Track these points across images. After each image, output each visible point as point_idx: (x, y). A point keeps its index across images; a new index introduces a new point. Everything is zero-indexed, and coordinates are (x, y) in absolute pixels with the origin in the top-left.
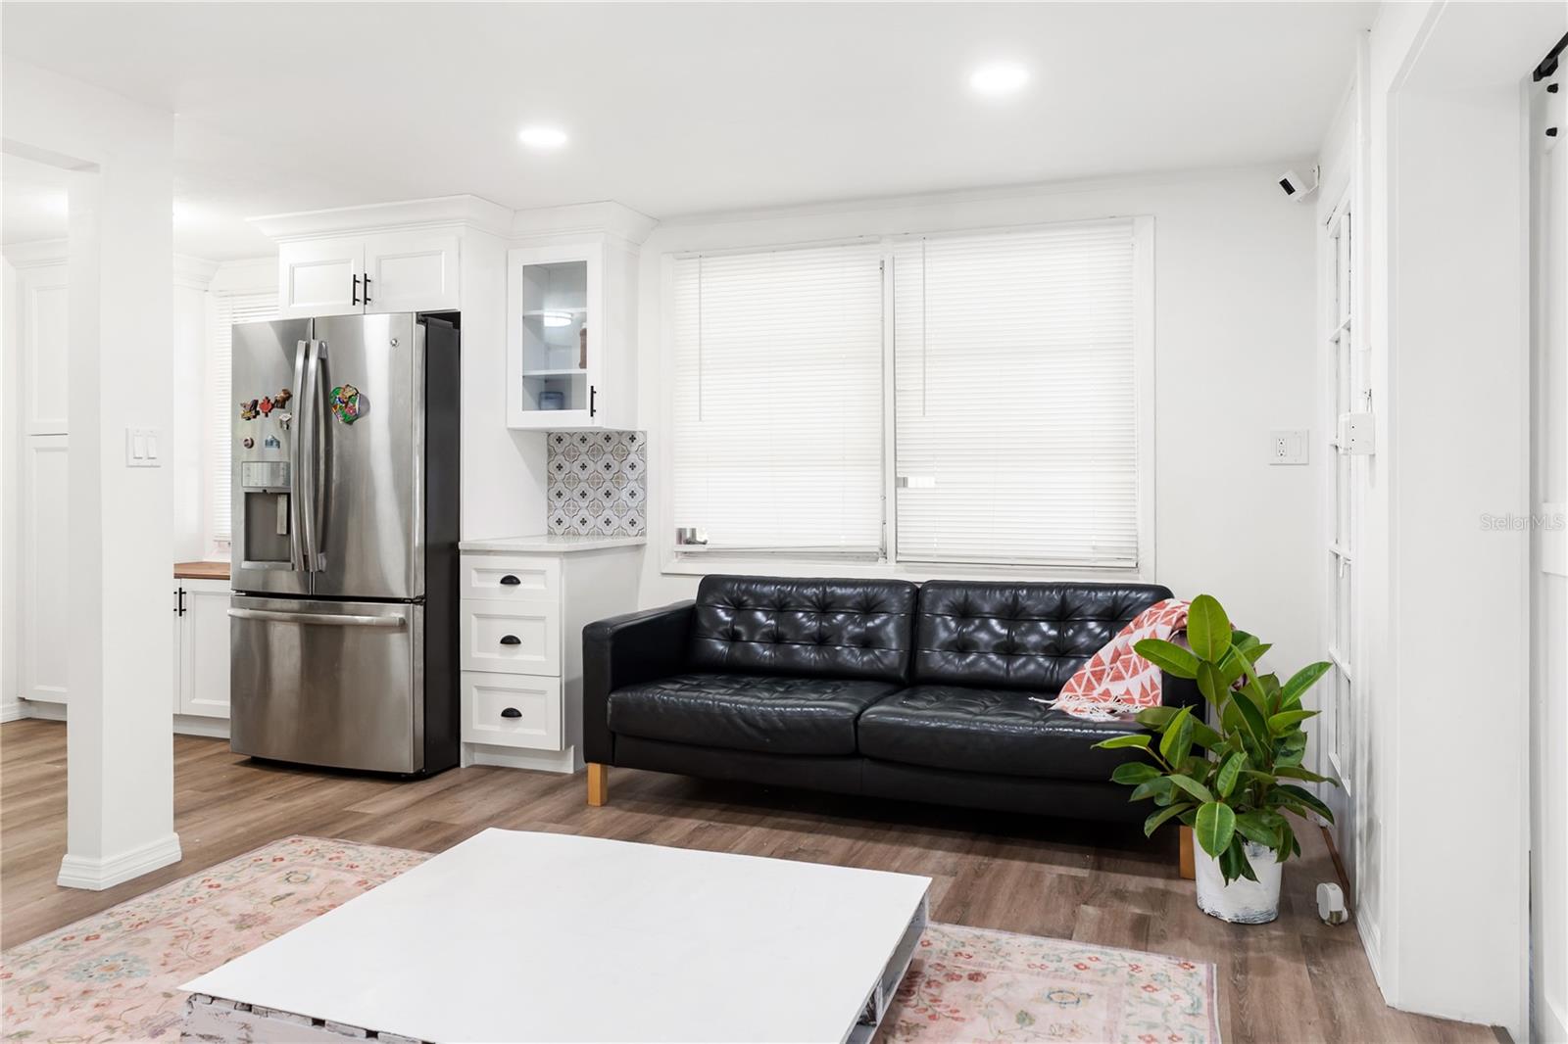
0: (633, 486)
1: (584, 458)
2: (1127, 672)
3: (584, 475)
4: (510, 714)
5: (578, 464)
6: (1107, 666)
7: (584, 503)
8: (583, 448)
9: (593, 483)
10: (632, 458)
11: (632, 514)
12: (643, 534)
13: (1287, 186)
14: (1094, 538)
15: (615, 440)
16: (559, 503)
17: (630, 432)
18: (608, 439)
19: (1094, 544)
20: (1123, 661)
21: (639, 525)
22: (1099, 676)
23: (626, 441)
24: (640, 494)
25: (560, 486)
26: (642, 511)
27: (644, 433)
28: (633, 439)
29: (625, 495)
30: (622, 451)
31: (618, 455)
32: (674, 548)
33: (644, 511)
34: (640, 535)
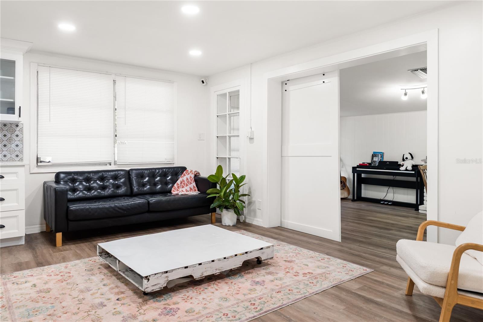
0: (17, 143)
2: (185, 186)
6: (180, 185)
10: (17, 133)
11: (17, 153)
12: (22, 160)
13: (203, 82)
14: (165, 156)
15: (9, 126)
17: (16, 123)
18: (5, 125)
19: (165, 158)
20: (183, 183)
21: (20, 156)
22: (178, 187)
23: (14, 127)
24: (21, 146)
26: (21, 152)
27: (22, 124)
28: (17, 126)
29: (13, 146)
30: (12, 130)
31: (10, 131)
32: (36, 165)
33: (22, 152)
34: (21, 160)
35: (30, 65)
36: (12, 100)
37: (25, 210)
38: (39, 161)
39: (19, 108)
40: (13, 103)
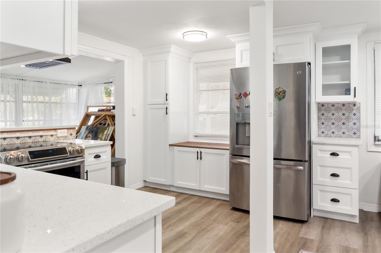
0: (355, 121)
1: (333, 112)
3: (333, 117)
4: (334, 200)
5: (331, 113)
7: (333, 127)
8: (333, 108)
9: (337, 120)
10: (354, 112)
11: (355, 131)
12: (360, 137)
15: (347, 106)
16: (323, 126)
17: (353, 103)
18: (344, 105)
21: (358, 134)
23: (351, 106)
24: (358, 124)
25: (323, 121)
27: (359, 103)
28: (355, 105)
29: (351, 124)
30: (350, 109)
31: (348, 111)
32: (373, 143)
33: (359, 130)
34: (358, 138)
35: (367, 45)
36: (348, 82)
37: (359, 190)
38: (377, 139)
39: (354, 88)
40: (349, 85)
